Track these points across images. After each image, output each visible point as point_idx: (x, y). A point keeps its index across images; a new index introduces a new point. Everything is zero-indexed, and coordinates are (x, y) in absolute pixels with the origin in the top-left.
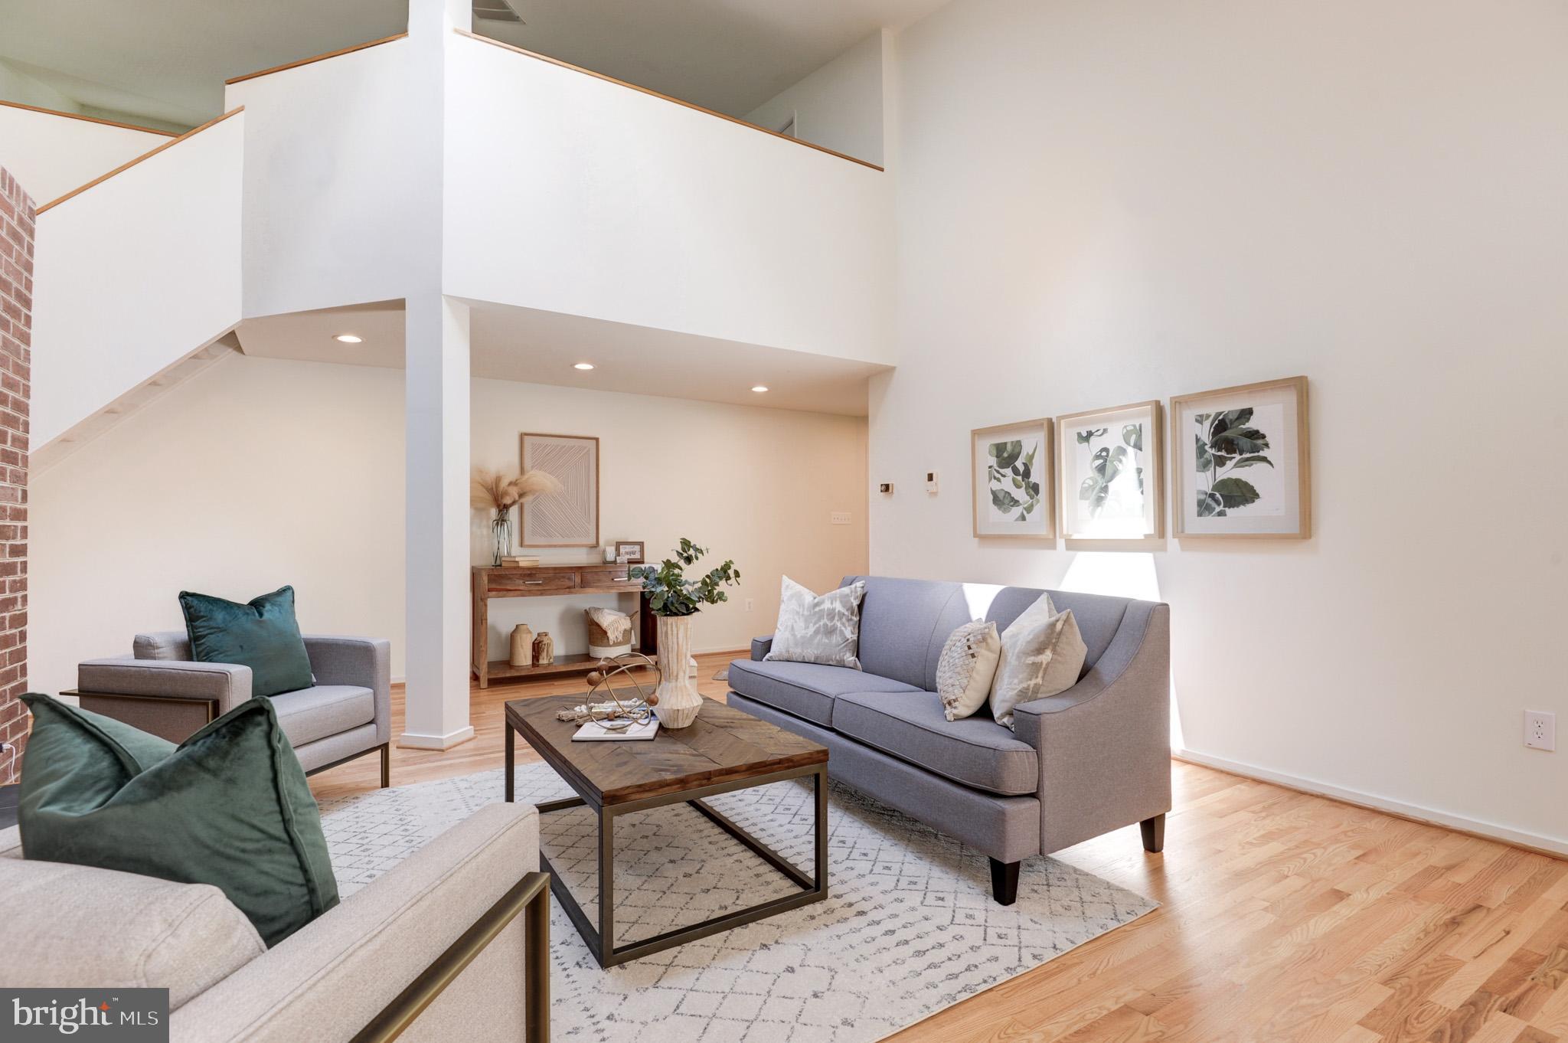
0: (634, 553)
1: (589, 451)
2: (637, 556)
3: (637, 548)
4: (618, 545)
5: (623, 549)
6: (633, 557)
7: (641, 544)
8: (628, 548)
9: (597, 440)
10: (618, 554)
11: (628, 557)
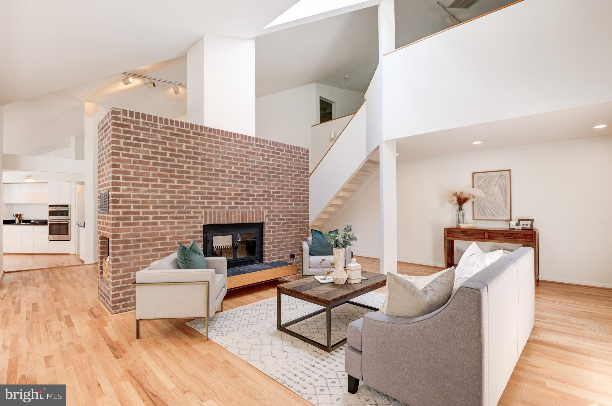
0: (527, 225)
1: (506, 176)
2: (529, 226)
3: (529, 222)
4: (520, 220)
5: (521, 223)
6: (526, 227)
7: (532, 221)
8: (524, 222)
9: (510, 170)
10: (518, 225)
11: (524, 227)
